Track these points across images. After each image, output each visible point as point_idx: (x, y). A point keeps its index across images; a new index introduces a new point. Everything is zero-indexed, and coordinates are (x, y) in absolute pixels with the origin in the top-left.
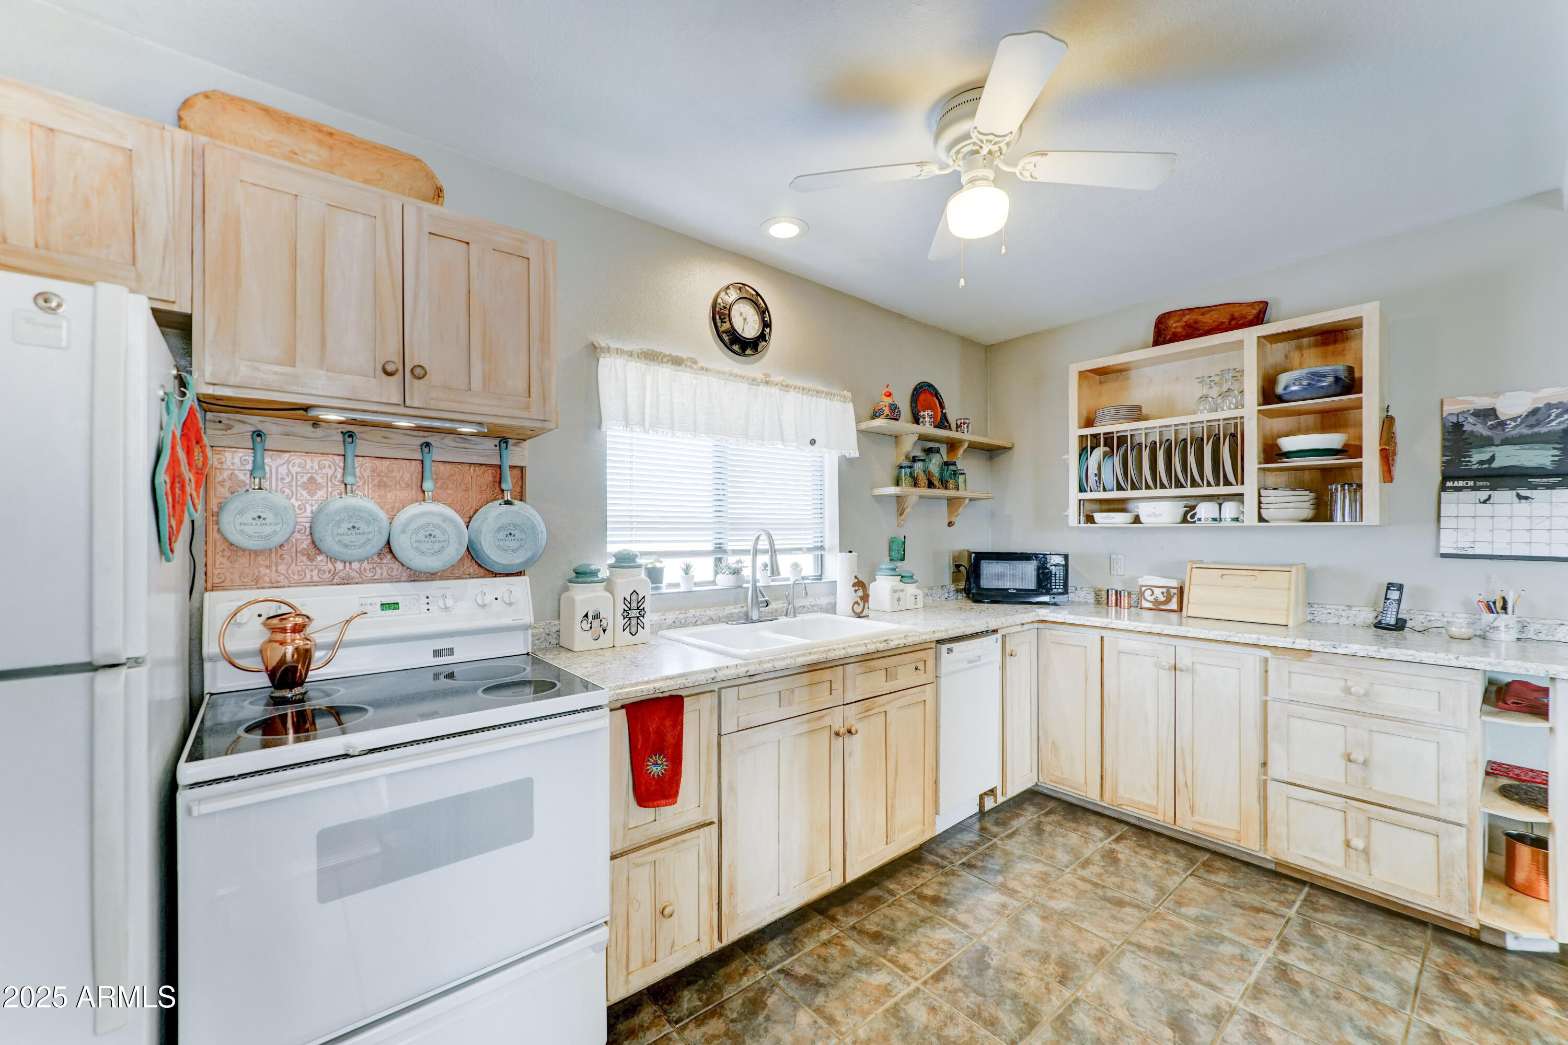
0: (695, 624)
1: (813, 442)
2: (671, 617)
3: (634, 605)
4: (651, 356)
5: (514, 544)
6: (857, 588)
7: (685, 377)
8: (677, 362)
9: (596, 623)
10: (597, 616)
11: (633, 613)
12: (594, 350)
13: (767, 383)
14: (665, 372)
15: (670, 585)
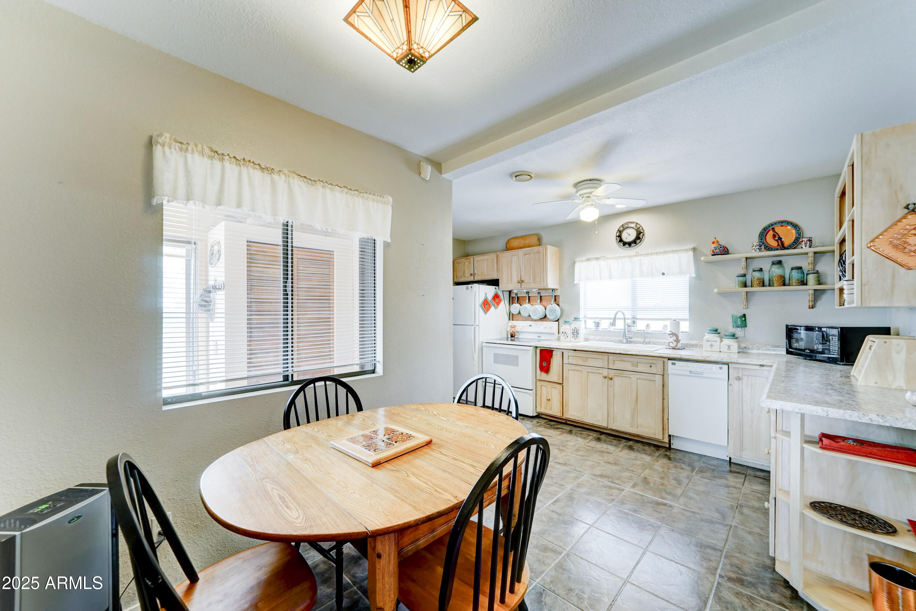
0: (607, 341)
1: (663, 274)
2: (598, 338)
3: (575, 331)
4: (588, 260)
5: (552, 314)
6: (672, 336)
7: (602, 262)
8: (597, 259)
9: (565, 334)
10: (565, 333)
11: (575, 333)
12: (574, 263)
13: (636, 256)
14: (594, 263)
15: (602, 329)
